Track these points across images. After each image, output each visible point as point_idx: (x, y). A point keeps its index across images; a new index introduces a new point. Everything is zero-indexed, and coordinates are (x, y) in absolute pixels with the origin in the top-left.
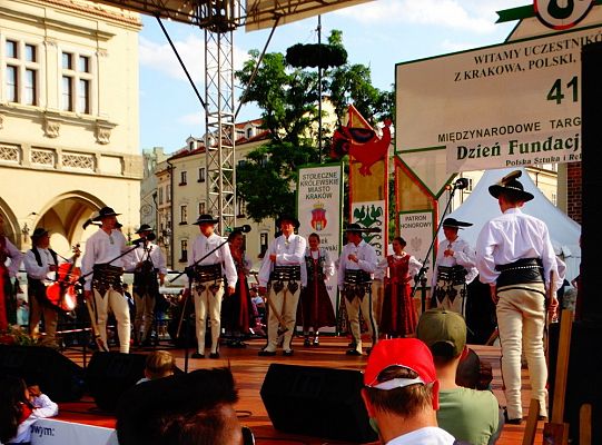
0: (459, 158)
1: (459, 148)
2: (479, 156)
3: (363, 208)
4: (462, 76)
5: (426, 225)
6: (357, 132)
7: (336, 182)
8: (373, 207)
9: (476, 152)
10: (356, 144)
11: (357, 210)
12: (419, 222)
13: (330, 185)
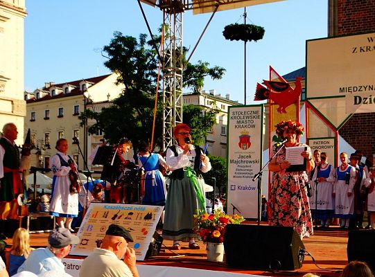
0: (356, 103)
1: (356, 97)
2: (371, 102)
4: (358, 50)
5: (329, 147)
6: (275, 84)
7: (258, 117)
9: (368, 100)
10: (274, 92)
11: (275, 136)
12: (324, 145)
13: (254, 119)
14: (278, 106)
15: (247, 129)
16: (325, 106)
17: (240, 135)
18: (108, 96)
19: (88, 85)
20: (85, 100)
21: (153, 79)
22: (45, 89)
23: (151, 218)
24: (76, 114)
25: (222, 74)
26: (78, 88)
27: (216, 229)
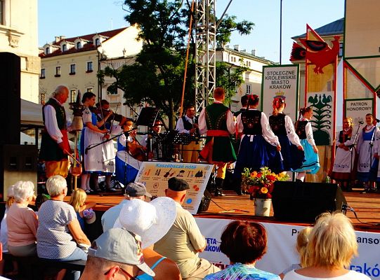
3: (316, 96)
5: (367, 109)
6: (312, 43)
7: (294, 78)
8: (324, 96)
10: (311, 51)
11: (311, 98)
12: (362, 107)
13: (290, 80)
14: (314, 66)
15: (283, 90)
16: (363, 66)
17: (275, 96)
18: (124, 51)
19: (102, 39)
20: (98, 56)
21: (177, 34)
22: (55, 43)
23: (201, 176)
24: (90, 71)
25: (250, 29)
26: (91, 43)
27: (264, 186)
